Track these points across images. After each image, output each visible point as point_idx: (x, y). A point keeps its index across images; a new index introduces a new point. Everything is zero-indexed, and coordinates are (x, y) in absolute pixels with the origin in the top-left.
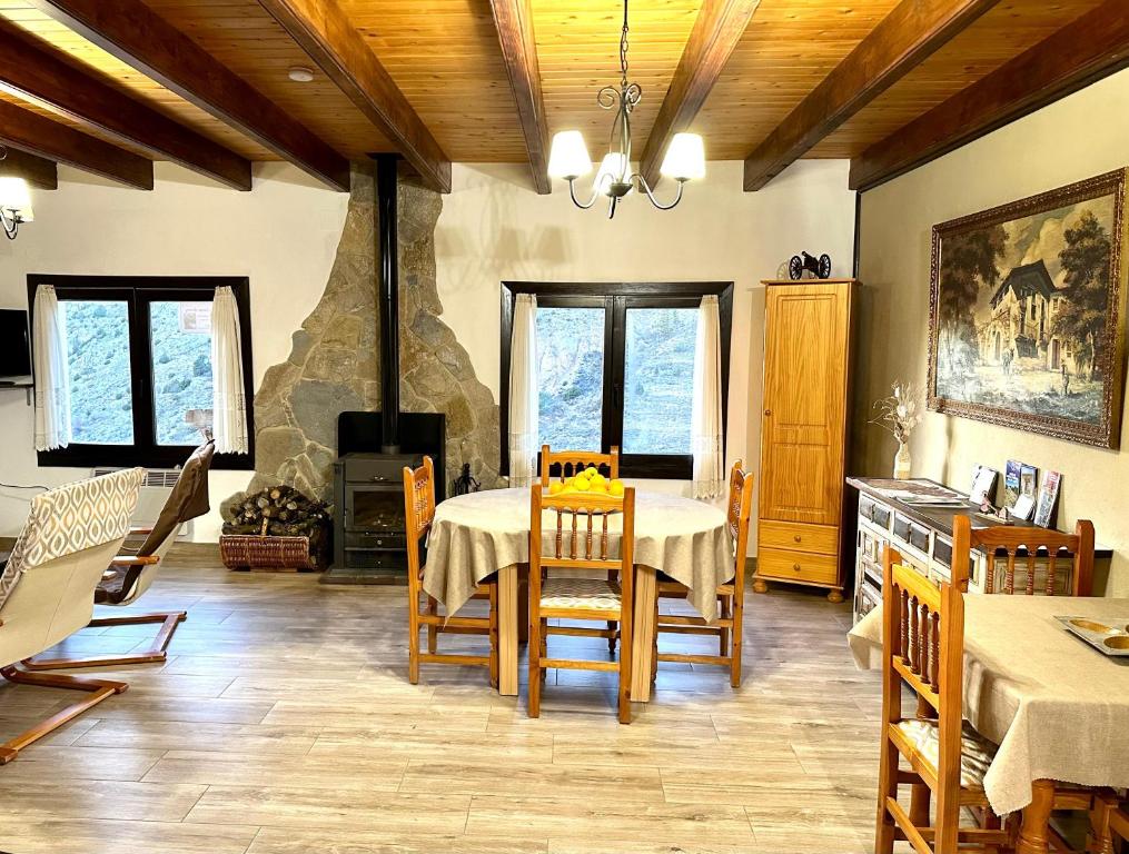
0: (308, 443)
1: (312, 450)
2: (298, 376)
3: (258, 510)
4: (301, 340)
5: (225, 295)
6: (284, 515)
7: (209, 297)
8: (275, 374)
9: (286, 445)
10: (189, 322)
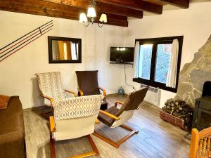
0: (194, 89)
1: (195, 92)
2: (194, 67)
3: (171, 106)
4: (197, 56)
5: (176, 42)
6: (177, 111)
7: (171, 42)
8: (187, 66)
9: (187, 88)
10: (166, 50)
